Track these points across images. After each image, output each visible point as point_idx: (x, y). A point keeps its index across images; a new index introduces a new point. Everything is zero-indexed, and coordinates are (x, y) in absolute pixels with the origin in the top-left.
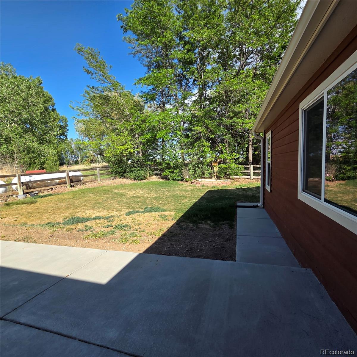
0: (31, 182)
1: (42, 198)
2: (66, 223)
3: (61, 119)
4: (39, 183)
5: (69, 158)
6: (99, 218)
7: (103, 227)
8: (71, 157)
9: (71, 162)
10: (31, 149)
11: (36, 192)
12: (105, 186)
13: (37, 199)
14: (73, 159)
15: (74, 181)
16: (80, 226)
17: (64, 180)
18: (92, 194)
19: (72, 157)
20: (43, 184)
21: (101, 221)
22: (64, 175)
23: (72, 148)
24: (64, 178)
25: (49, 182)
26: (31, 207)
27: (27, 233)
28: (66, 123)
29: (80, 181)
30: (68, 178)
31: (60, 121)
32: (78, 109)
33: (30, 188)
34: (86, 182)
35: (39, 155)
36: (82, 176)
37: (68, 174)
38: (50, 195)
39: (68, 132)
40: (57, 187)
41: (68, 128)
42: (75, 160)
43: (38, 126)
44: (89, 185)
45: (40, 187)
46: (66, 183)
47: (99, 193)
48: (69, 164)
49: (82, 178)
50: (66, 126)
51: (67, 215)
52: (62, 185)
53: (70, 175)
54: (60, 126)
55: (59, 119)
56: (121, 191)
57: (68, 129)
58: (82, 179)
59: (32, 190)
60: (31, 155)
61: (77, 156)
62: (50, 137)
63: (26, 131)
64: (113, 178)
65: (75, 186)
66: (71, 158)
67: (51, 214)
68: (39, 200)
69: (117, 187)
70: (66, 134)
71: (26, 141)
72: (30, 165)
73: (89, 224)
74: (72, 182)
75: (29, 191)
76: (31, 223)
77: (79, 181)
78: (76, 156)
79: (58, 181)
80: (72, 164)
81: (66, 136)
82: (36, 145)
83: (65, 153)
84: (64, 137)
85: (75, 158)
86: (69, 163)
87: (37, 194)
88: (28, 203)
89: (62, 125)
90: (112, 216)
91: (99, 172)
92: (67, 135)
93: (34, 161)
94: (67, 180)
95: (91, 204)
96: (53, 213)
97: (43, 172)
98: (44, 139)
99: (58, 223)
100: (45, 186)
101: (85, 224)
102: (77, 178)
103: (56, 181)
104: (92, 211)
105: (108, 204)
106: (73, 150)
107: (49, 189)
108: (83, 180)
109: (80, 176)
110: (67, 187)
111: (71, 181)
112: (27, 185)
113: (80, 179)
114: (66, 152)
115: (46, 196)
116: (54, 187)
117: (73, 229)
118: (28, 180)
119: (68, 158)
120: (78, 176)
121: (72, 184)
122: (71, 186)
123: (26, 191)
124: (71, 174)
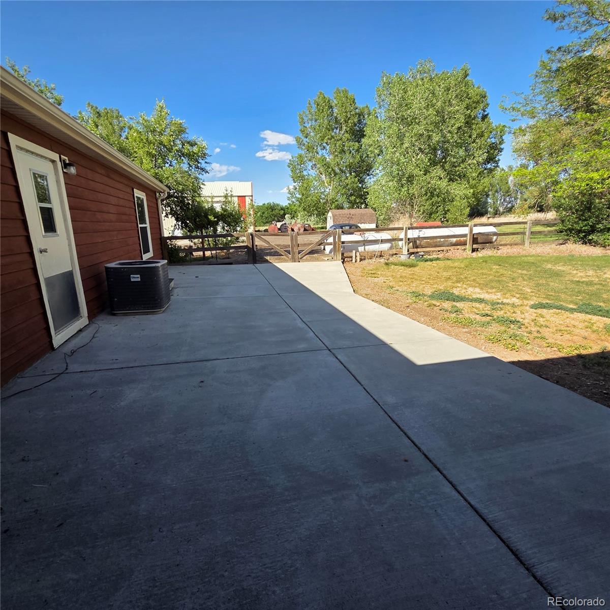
0: (419, 238)
1: (425, 261)
2: (432, 297)
3: (494, 132)
4: (429, 240)
5: (499, 202)
6: (481, 301)
7: (478, 314)
8: (502, 200)
9: (501, 209)
10: (435, 190)
11: (422, 253)
12: (531, 256)
13: (418, 262)
14: (506, 204)
15: (479, 241)
16: (447, 305)
17: (465, 238)
18: (500, 265)
19: (504, 200)
20: (434, 242)
21: (481, 306)
22: (464, 230)
23: (507, 183)
24: (465, 236)
25: (442, 240)
26: (409, 271)
27: (387, 296)
28: (501, 137)
29: (491, 242)
30: (470, 235)
31: (491, 136)
32: (514, 109)
33: (417, 247)
34: (501, 245)
35: (444, 200)
36: (495, 234)
37: (471, 230)
38: (438, 259)
39: (501, 155)
40: (452, 249)
41: (502, 146)
42: (509, 205)
43: (452, 152)
44: (504, 251)
45: (429, 247)
46: (466, 245)
47: (512, 265)
48: (496, 214)
49: (495, 238)
50: (500, 143)
51: (441, 288)
52: (458, 247)
53: (474, 232)
54: (489, 146)
55: (491, 132)
56: (559, 268)
57: (502, 149)
58: (494, 240)
59: (419, 250)
60: (435, 199)
61: (515, 199)
62: (465, 168)
63: (434, 163)
64: (561, 242)
65: (479, 249)
66: (502, 203)
67: (423, 282)
68: (422, 264)
69: (558, 260)
70: (497, 159)
71: (431, 178)
72: (431, 214)
73: (460, 305)
74: (477, 243)
75: (415, 250)
76: (397, 288)
77: (488, 243)
78: (513, 199)
79: (454, 240)
80: (501, 214)
81: (497, 162)
82: (443, 184)
83: (494, 195)
84: (494, 165)
85: (510, 203)
86: (497, 211)
87: (423, 255)
88: (407, 266)
89: (494, 143)
90: (502, 303)
91: (530, 229)
92: (499, 160)
93: (436, 209)
94: (469, 239)
95: (485, 280)
96: (426, 283)
97: (436, 226)
98: (456, 172)
99: (424, 295)
100: (436, 246)
101: (455, 303)
102: (487, 237)
103: (450, 239)
104: (477, 290)
105: (513, 285)
106: (509, 188)
107: (439, 251)
108: (496, 240)
109: (492, 234)
110: (467, 250)
111: (475, 240)
112: (414, 242)
113: (492, 239)
114: (496, 191)
115: (431, 260)
116: (448, 248)
117: (435, 305)
118: (416, 236)
119: (497, 202)
120: (488, 234)
121: (475, 246)
122: (473, 250)
123: (411, 251)
124: (476, 230)
